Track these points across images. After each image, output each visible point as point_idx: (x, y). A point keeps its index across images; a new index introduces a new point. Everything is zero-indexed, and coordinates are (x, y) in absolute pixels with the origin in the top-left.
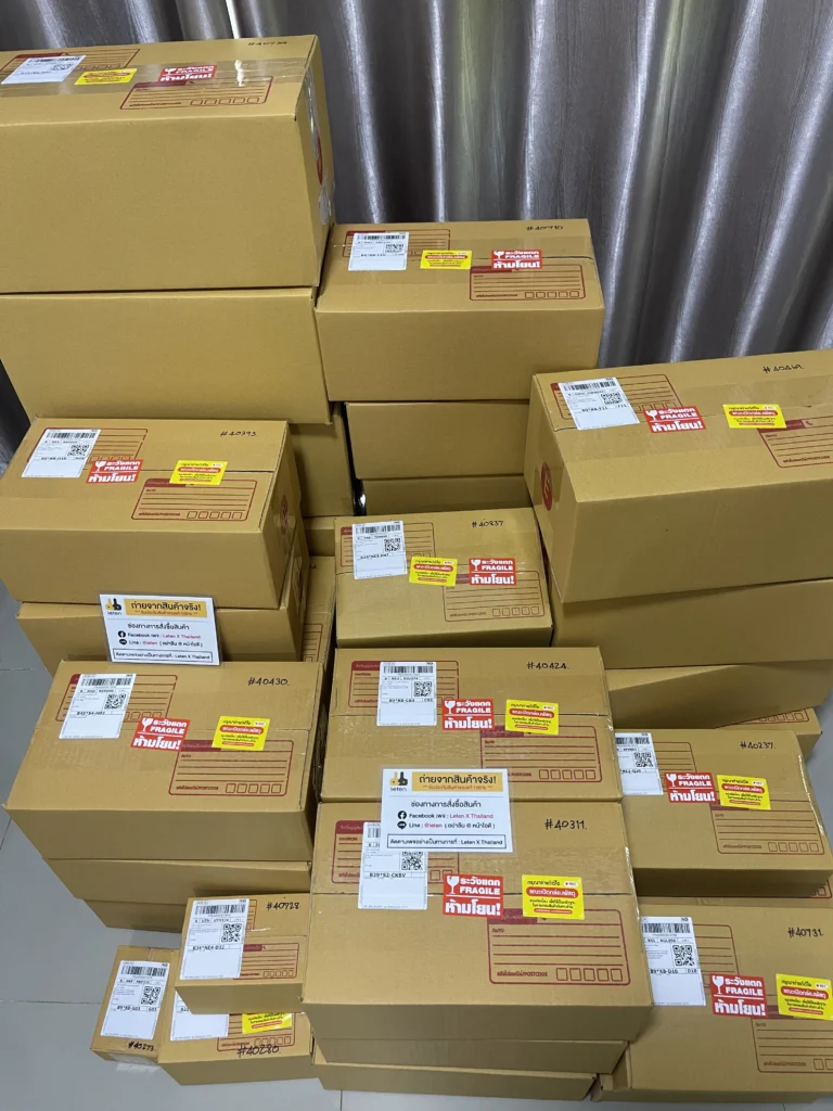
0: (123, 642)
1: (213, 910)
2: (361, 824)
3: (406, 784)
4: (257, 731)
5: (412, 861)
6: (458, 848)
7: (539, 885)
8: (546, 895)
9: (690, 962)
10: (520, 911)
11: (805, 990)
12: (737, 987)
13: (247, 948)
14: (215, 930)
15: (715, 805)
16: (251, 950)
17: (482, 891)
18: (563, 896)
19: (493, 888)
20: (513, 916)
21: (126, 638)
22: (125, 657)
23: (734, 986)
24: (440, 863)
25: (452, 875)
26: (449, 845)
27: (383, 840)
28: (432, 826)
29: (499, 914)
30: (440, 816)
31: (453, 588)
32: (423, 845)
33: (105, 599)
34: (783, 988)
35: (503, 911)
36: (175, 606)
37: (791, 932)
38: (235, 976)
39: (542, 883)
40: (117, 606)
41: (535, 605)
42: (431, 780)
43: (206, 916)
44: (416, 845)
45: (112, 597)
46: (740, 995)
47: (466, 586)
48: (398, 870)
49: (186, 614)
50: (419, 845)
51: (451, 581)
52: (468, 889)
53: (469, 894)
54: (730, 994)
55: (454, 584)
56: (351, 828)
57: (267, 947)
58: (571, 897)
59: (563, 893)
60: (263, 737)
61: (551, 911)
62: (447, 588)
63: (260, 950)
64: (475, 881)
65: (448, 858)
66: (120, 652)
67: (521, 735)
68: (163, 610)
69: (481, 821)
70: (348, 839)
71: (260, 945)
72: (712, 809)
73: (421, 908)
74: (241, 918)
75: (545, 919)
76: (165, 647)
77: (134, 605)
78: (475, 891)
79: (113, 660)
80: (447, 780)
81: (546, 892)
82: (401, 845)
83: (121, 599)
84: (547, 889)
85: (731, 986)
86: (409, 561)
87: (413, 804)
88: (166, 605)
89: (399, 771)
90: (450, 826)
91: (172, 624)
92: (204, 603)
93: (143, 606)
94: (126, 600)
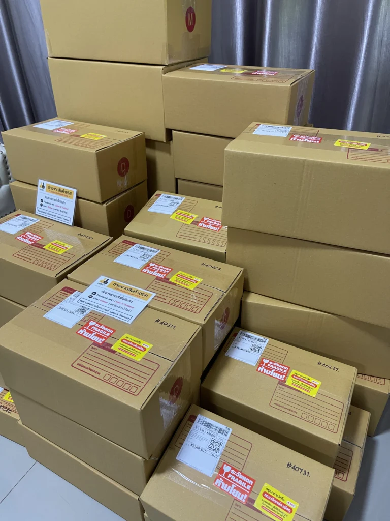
0: (41, 205)
2: (75, 291)
3: (106, 284)
4: (65, 248)
5: (83, 311)
6: (107, 313)
7: (130, 340)
8: (129, 345)
9: (217, 450)
10: (111, 346)
11: (279, 501)
12: (236, 477)
15: (282, 383)
17: (101, 332)
18: (138, 349)
19: (107, 333)
20: (106, 346)
21: (43, 203)
22: (40, 212)
23: (235, 476)
24: (94, 316)
25: (94, 321)
26: (104, 311)
27: (78, 299)
28: (103, 302)
29: (101, 343)
30: (110, 299)
32: (93, 306)
33: (40, 182)
34: (264, 493)
35: (104, 343)
36: (63, 191)
37: (289, 465)
39: (132, 340)
40: (43, 187)
41: (221, 241)
42: (118, 286)
44: (90, 306)
45: (43, 181)
46: (235, 482)
47: (195, 226)
48: (73, 311)
49: (66, 196)
51: (189, 222)
52: (96, 329)
53: (94, 330)
54: (230, 479)
55: (189, 224)
56: (70, 291)
58: (141, 350)
59: (139, 347)
60: (65, 251)
61: (126, 352)
62: (186, 224)
64: (102, 327)
65: (100, 315)
66: (40, 210)
67: (174, 284)
68: (58, 192)
69: (126, 307)
70: (65, 294)
72: (279, 383)
73: (69, 327)
75: (120, 353)
76: (55, 211)
77: (49, 187)
78: (98, 330)
79: (36, 213)
80: (125, 288)
82: (83, 303)
83: (46, 183)
84: (132, 343)
85: (233, 475)
86: (176, 211)
87: (102, 291)
88: (60, 190)
89: (107, 278)
90: (112, 305)
91: (60, 200)
92: (73, 192)
93: (52, 188)
94: (47, 184)
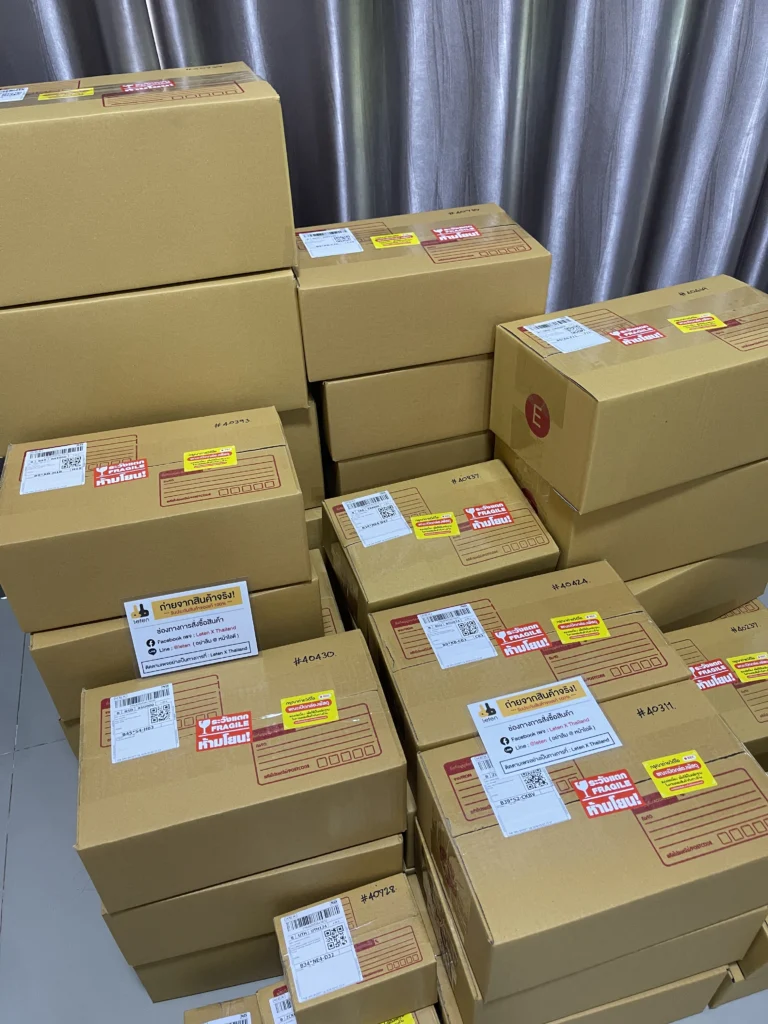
0: (152, 652)
1: (306, 921)
2: (468, 760)
3: (495, 712)
4: (325, 703)
5: (535, 780)
6: (571, 756)
7: (662, 767)
8: (673, 774)
10: (658, 795)
13: (359, 947)
14: (318, 940)
15: (738, 684)
16: (364, 948)
17: (614, 787)
18: (689, 770)
19: (622, 781)
20: (653, 801)
21: (157, 646)
22: (155, 668)
24: (563, 773)
25: (578, 781)
26: (561, 756)
27: (498, 769)
28: (537, 743)
29: (640, 803)
30: (540, 733)
31: (458, 536)
32: (537, 762)
33: (131, 607)
35: (643, 799)
36: (208, 598)
38: (358, 980)
39: (663, 764)
40: (144, 613)
41: (537, 536)
42: (516, 703)
43: (301, 929)
45: (138, 603)
47: (469, 533)
48: (525, 791)
49: (219, 605)
50: (533, 764)
51: (455, 531)
52: (600, 789)
53: (603, 793)
55: (458, 533)
56: (460, 767)
57: (380, 940)
58: (696, 769)
59: (687, 767)
60: (334, 707)
61: (686, 786)
62: (454, 537)
63: (374, 945)
64: (603, 780)
65: (567, 766)
66: (150, 664)
67: (578, 644)
68: (194, 606)
69: (580, 726)
70: (464, 777)
71: (372, 940)
72: (737, 687)
73: (566, 819)
74: (340, 919)
75: (683, 795)
76: (199, 647)
77: (163, 606)
78: (607, 788)
79: (143, 675)
80: (531, 699)
81: (672, 771)
82: (517, 768)
83: (147, 603)
84: (671, 768)
86: (409, 522)
87: (511, 729)
88: (197, 600)
89: (483, 703)
90: (555, 738)
91: (205, 619)
92: (238, 588)
93: (172, 606)
94: (153, 603)
